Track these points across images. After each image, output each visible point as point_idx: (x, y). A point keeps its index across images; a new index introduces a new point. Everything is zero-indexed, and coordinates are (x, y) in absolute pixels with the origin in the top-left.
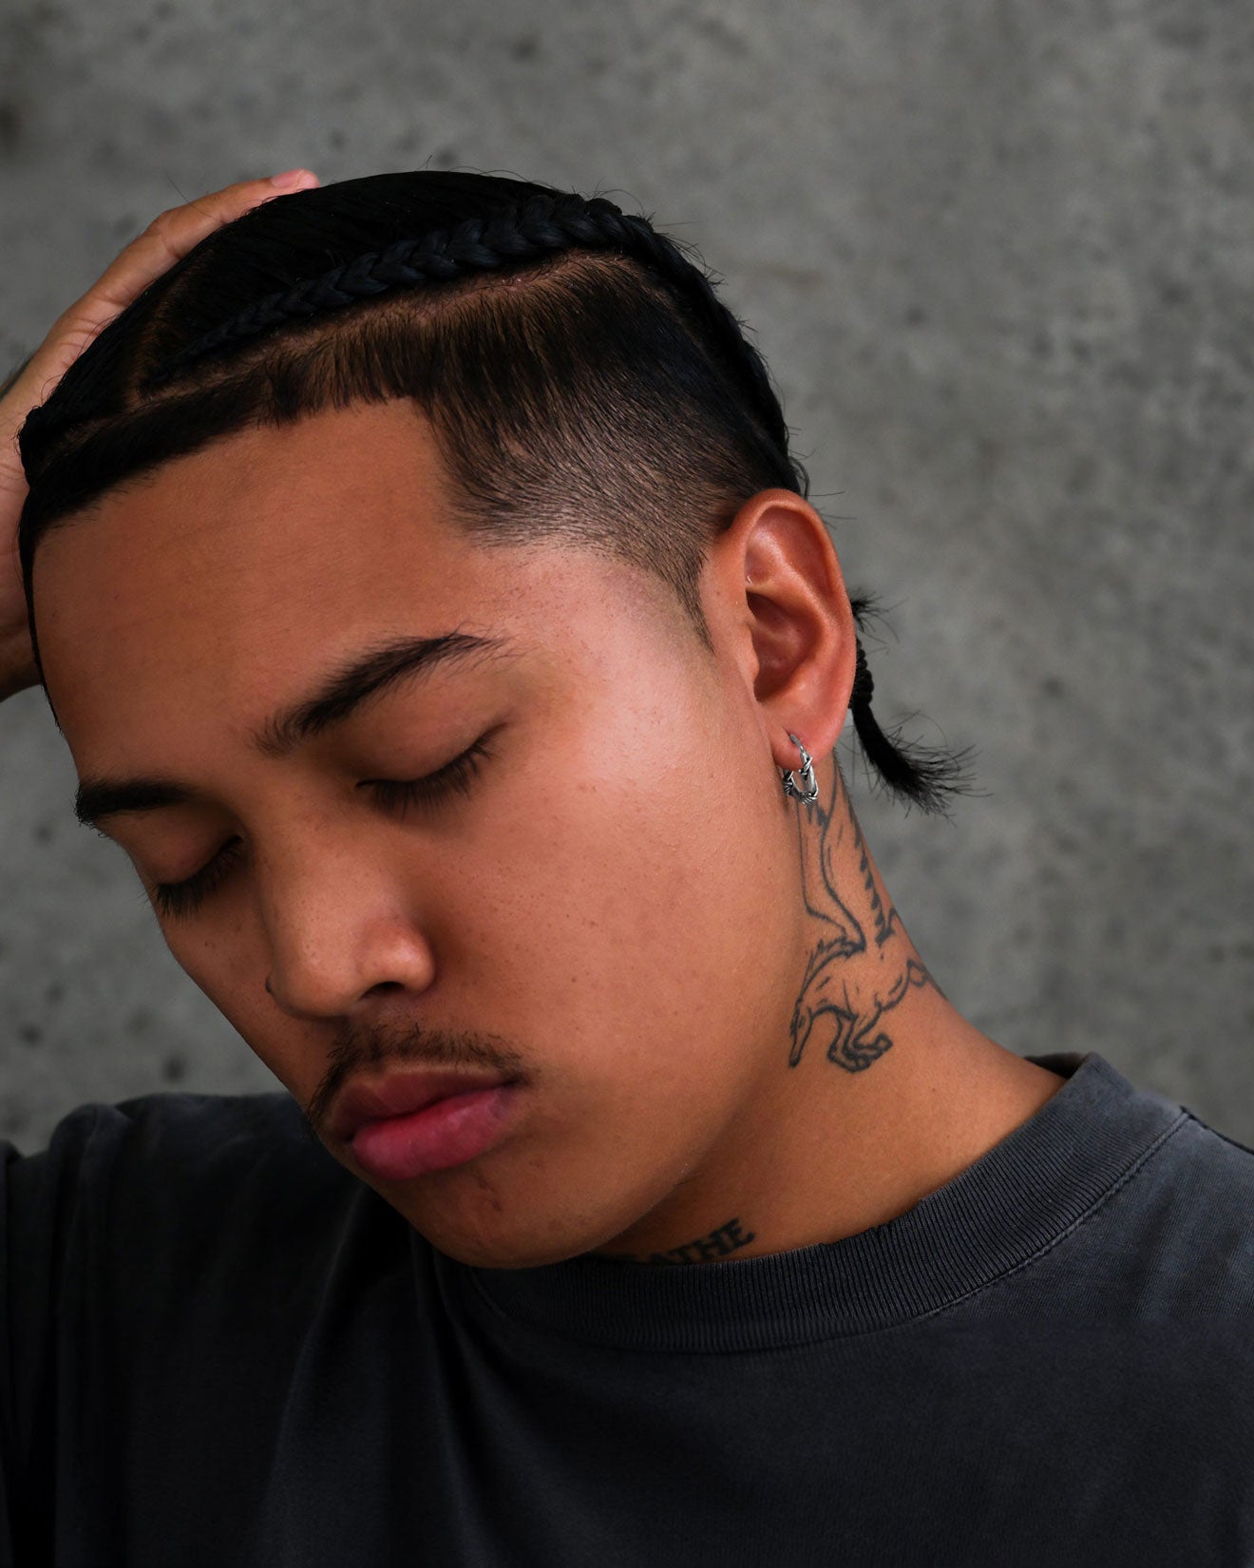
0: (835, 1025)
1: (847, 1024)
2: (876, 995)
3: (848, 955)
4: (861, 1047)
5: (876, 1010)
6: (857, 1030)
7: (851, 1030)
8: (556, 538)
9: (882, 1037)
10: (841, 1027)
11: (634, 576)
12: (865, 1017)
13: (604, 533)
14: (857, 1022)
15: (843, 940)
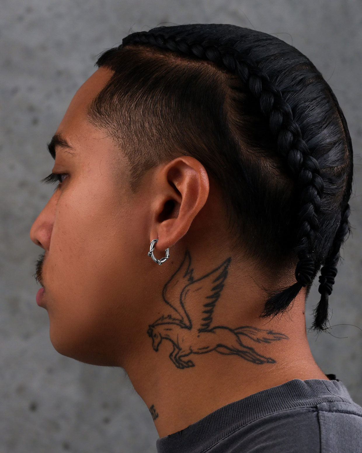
0: (173, 348)
1: (177, 350)
2: (191, 346)
3: (182, 327)
4: (181, 360)
5: (189, 351)
6: (180, 354)
7: (178, 353)
8: (105, 130)
9: (190, 361)
10: (174, 350)
11: (119, 154)
12: (184, 351)
13: (121, 137)
14: (181, 351)
15: (181, 321)
